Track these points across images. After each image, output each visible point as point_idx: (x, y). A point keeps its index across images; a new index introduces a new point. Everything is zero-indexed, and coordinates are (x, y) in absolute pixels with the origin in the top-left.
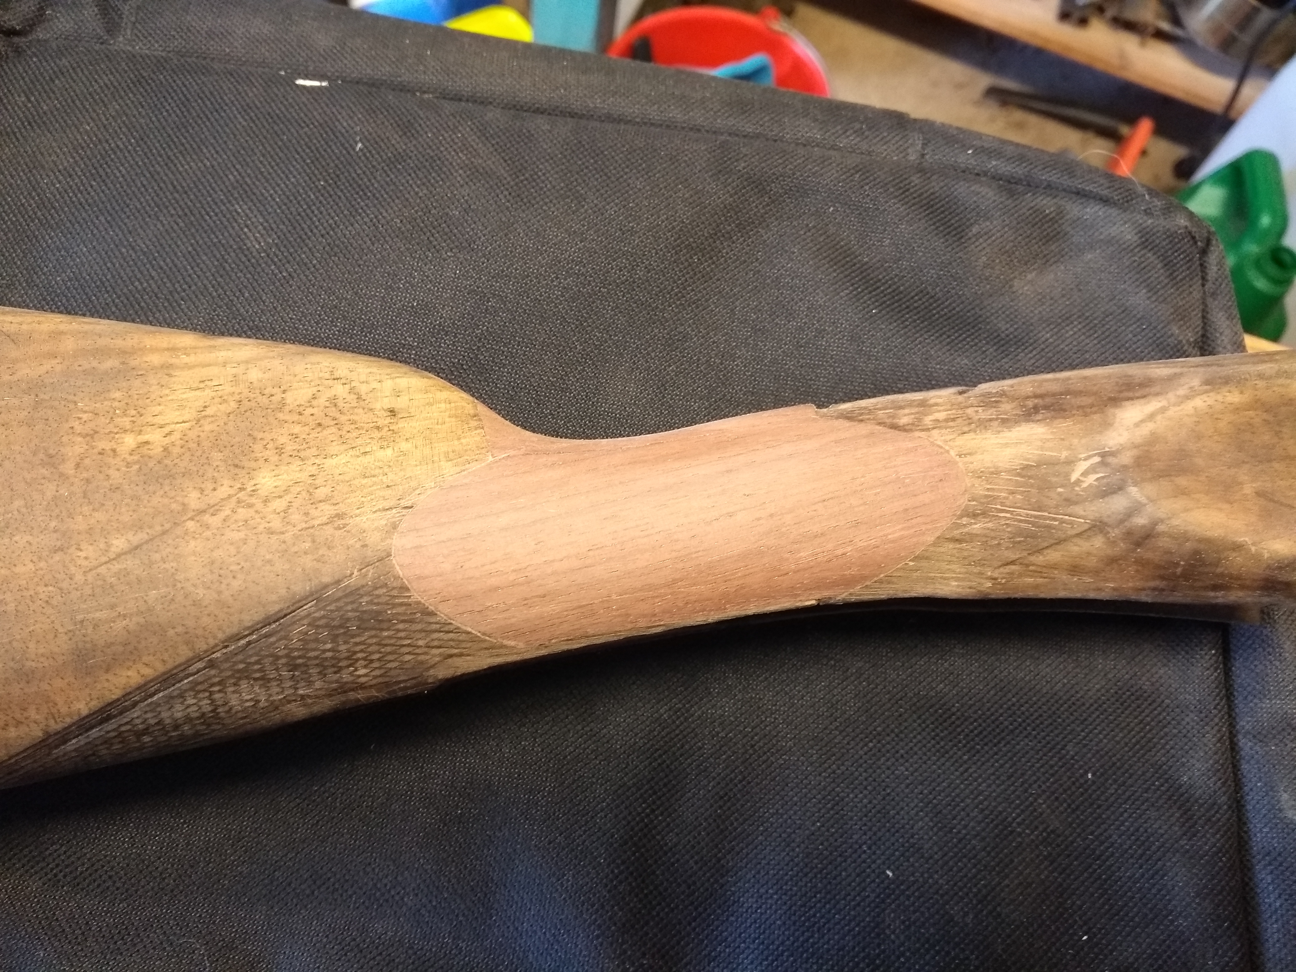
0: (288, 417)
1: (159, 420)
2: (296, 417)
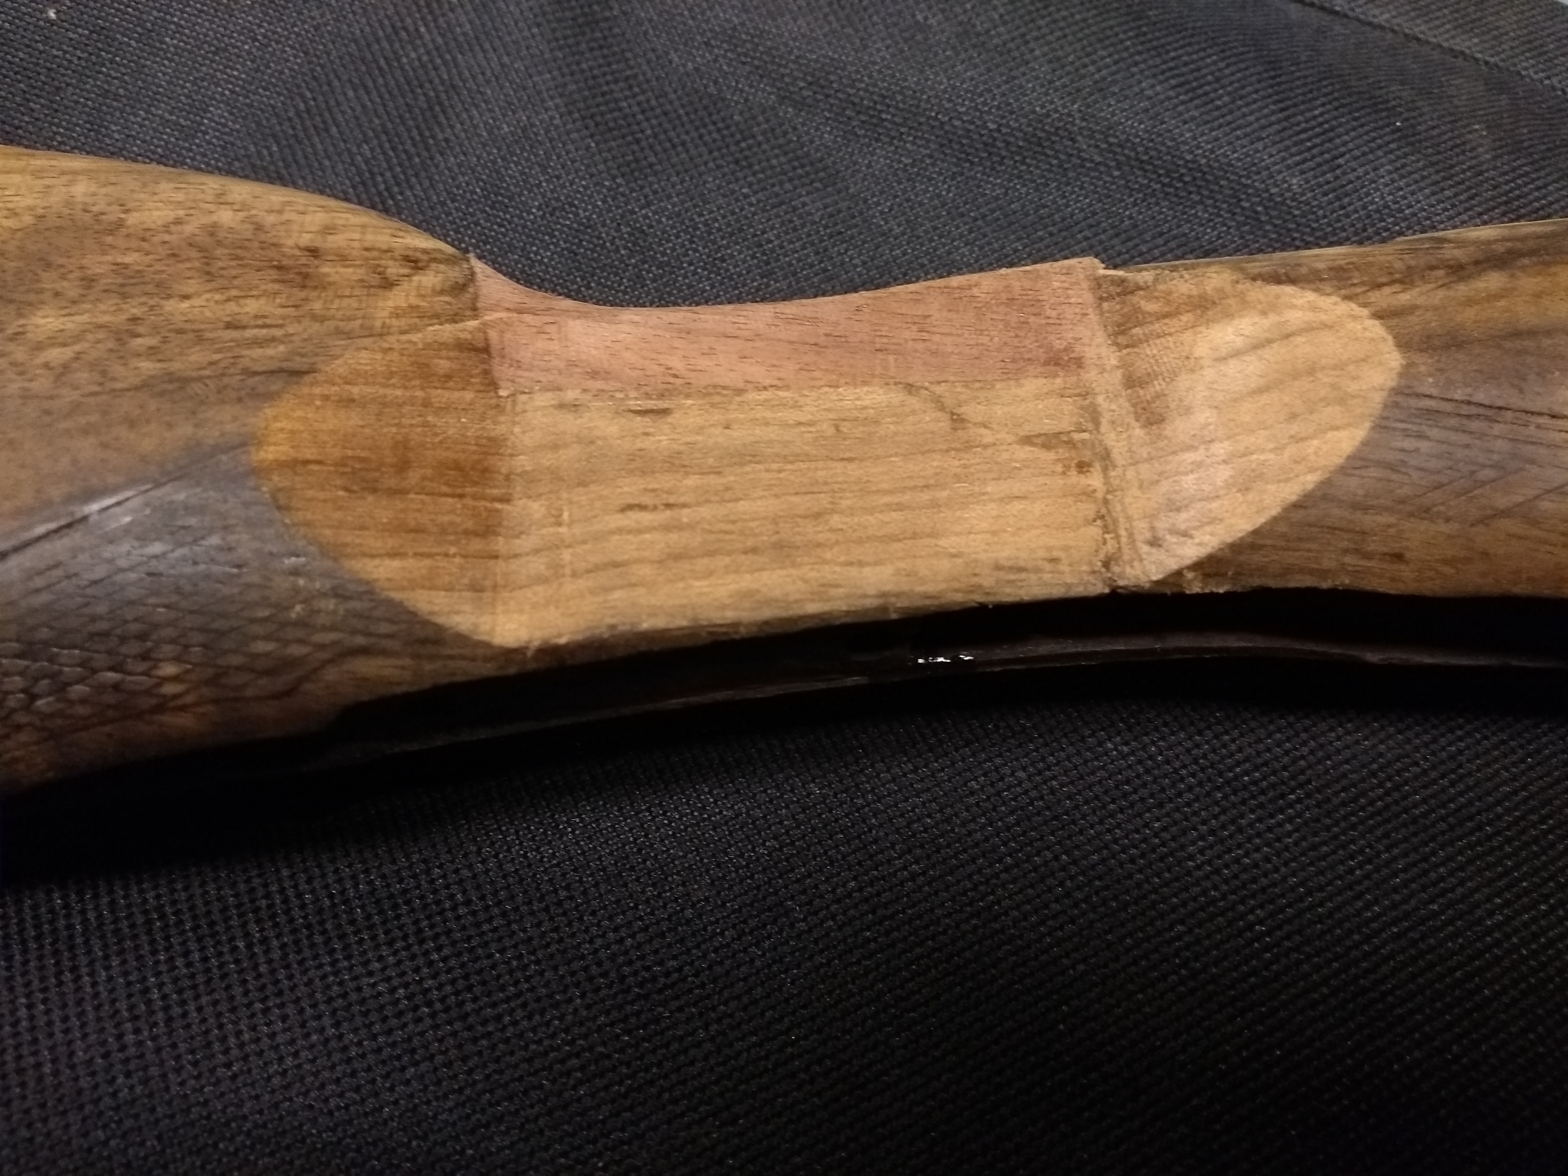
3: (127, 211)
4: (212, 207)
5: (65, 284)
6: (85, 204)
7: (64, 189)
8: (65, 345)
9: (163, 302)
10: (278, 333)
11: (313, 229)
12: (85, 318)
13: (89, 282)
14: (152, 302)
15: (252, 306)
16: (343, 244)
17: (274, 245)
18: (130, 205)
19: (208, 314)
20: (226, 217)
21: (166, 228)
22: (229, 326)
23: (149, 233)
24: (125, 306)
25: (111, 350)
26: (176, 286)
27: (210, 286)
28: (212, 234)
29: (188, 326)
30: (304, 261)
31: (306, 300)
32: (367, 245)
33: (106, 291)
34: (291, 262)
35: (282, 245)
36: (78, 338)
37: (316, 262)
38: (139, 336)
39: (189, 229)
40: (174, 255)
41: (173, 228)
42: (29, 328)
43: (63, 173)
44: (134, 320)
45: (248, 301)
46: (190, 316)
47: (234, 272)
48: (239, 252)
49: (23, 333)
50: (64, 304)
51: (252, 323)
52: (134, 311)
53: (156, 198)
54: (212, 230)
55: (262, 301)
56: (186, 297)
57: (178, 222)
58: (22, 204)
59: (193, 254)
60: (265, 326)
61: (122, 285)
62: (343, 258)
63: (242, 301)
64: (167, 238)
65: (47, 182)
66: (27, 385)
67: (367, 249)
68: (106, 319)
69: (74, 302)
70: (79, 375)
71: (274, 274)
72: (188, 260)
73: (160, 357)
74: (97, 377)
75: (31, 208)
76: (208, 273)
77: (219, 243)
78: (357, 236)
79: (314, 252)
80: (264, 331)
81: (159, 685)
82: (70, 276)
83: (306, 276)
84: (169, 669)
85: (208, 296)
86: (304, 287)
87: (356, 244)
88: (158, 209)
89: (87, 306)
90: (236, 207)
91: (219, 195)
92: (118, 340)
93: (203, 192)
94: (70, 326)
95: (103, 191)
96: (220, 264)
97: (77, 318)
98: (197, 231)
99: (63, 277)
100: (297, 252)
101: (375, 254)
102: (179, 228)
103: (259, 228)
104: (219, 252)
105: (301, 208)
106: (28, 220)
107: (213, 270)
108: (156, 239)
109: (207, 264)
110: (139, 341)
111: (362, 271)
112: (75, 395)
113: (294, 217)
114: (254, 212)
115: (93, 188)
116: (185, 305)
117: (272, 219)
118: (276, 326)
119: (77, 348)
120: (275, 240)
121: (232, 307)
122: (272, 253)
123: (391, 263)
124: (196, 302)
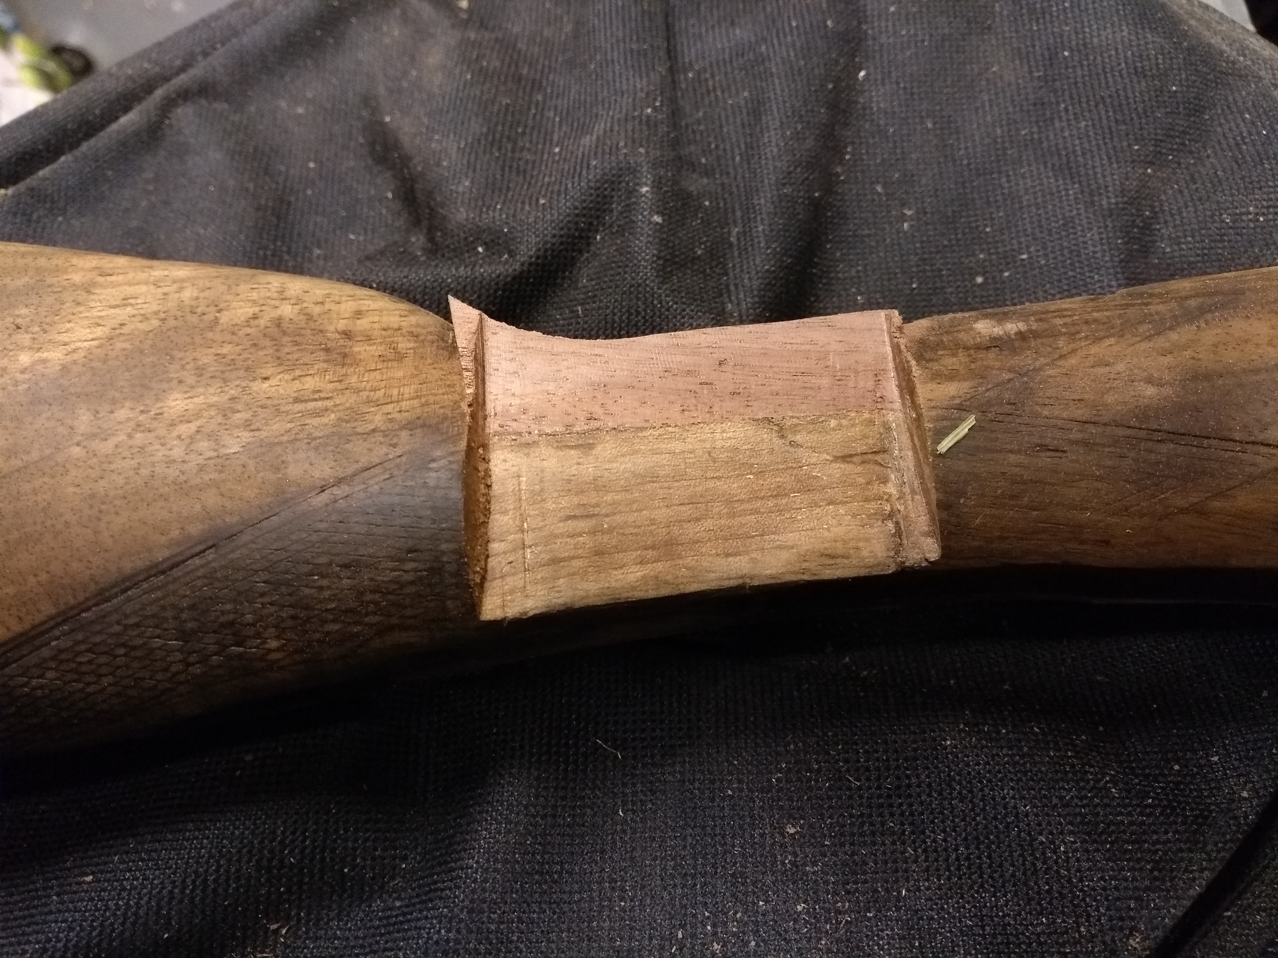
0: (218, 337)
1: (64, 338)
2: (228, 337)
3: (219, 311)
4: (277, 303)
5: (185, 373)
6: (192, 307)
7: (177, 295)
8: (190, 422)
9: (251, 384)
10: (329, 403)
11: (347, 316)
12: (200, 400)
13: (200, 371)
14: (244, 384)
15: (310, 383)
16: (368, 326)
17: (321, 331)
18: (222, 306)
19: (282, 391)
20: (287, 310)
21: (247, 323)
22: (297, 400)
23: (236, 328)
24: (226, 389)
25: (220, 424)
26: (259, 371)
27: (281, 369)
28: (279, 326)
29: (269, 402)
30: (341, 342)
31: (346, 375)
32: (384, 326)
33: (212, 377)
34: (334, 344)
35: (327, 331)
36: (198, 415)
37: (350, 343)
38: (238, 411)
39: (262, 322)
40: (255, 345)
41: (252, 322)
42: (165, 409)
43: (174, 282)
44: (233, 399)
45: (308, 379)
46: (270, 395)
47: (296, 356)
48: (297, 339)
49: (161, 414)
50: (187, 389)
51: (312, 397)
52: (233, 392)
53: (239, 298)
54: (278, 322)
55: (317, 378)
56: (266, 379)
57: (255, 317)
58: (149, 311)
59: (268, 343)
60: (321, 399)
61: (223, 372)
62: (369, 339)
63: (304, 379)
64: (249, 330)
65: (166, 290)
66: (168, 453)
67: (384, 330)
68: (215, 399)
69: (193, 387)
70: (201, 444)
71: (322, 355)
72: (265, 347)
73: (252, 427)
74: (213, 445)
75: (156, 313)
76: (278, 358)
77: (284, 333)
78: (376, 319)
79: (347, 335)
80: (320, 403)
81: (267, 654)
82: (188, 367)
83: (345, 356)
84: (274, 644)
85: (279, 377)
86: (343, 365)
87: (376, 326)
88: (241, 307)
89: (201, 390)
90: (292, 302)
91: (281, 292)
92: (225, 415)
93: (269, 290)
94: (191, 406)
95: (202, 295)
96: (287, 350)
97: (196, 400)
98: (269, 324)
99: (183, 368)
100: (337, 336)
101: (389, 332)
102: (256, 322)
103: (310, 318)
104: (286, 339)
105: (337, 299)
106: (155, 323)
107: (282, 354)
108: (241, 333)
109: (277, 350)
110: (238, 415)
111: (383, 348)
112: (200, 459)
113: (333, 307)
114: (305, 305)
115: (195, 294)
116: (266, 385)
117: (317, 309)
118: (327, 398)
119: (198, 423)
120: (322, 328)
121: (297, 385)
122: (319, 338)
123: (400, 339)
124: (273, 382)
